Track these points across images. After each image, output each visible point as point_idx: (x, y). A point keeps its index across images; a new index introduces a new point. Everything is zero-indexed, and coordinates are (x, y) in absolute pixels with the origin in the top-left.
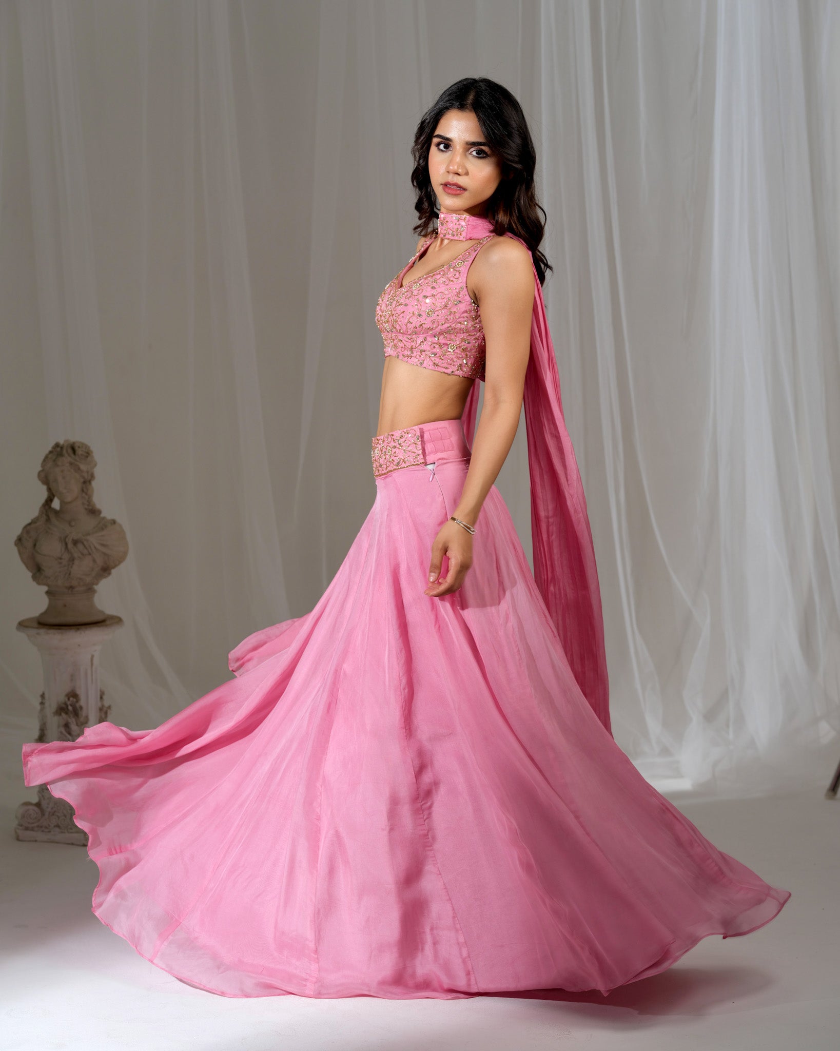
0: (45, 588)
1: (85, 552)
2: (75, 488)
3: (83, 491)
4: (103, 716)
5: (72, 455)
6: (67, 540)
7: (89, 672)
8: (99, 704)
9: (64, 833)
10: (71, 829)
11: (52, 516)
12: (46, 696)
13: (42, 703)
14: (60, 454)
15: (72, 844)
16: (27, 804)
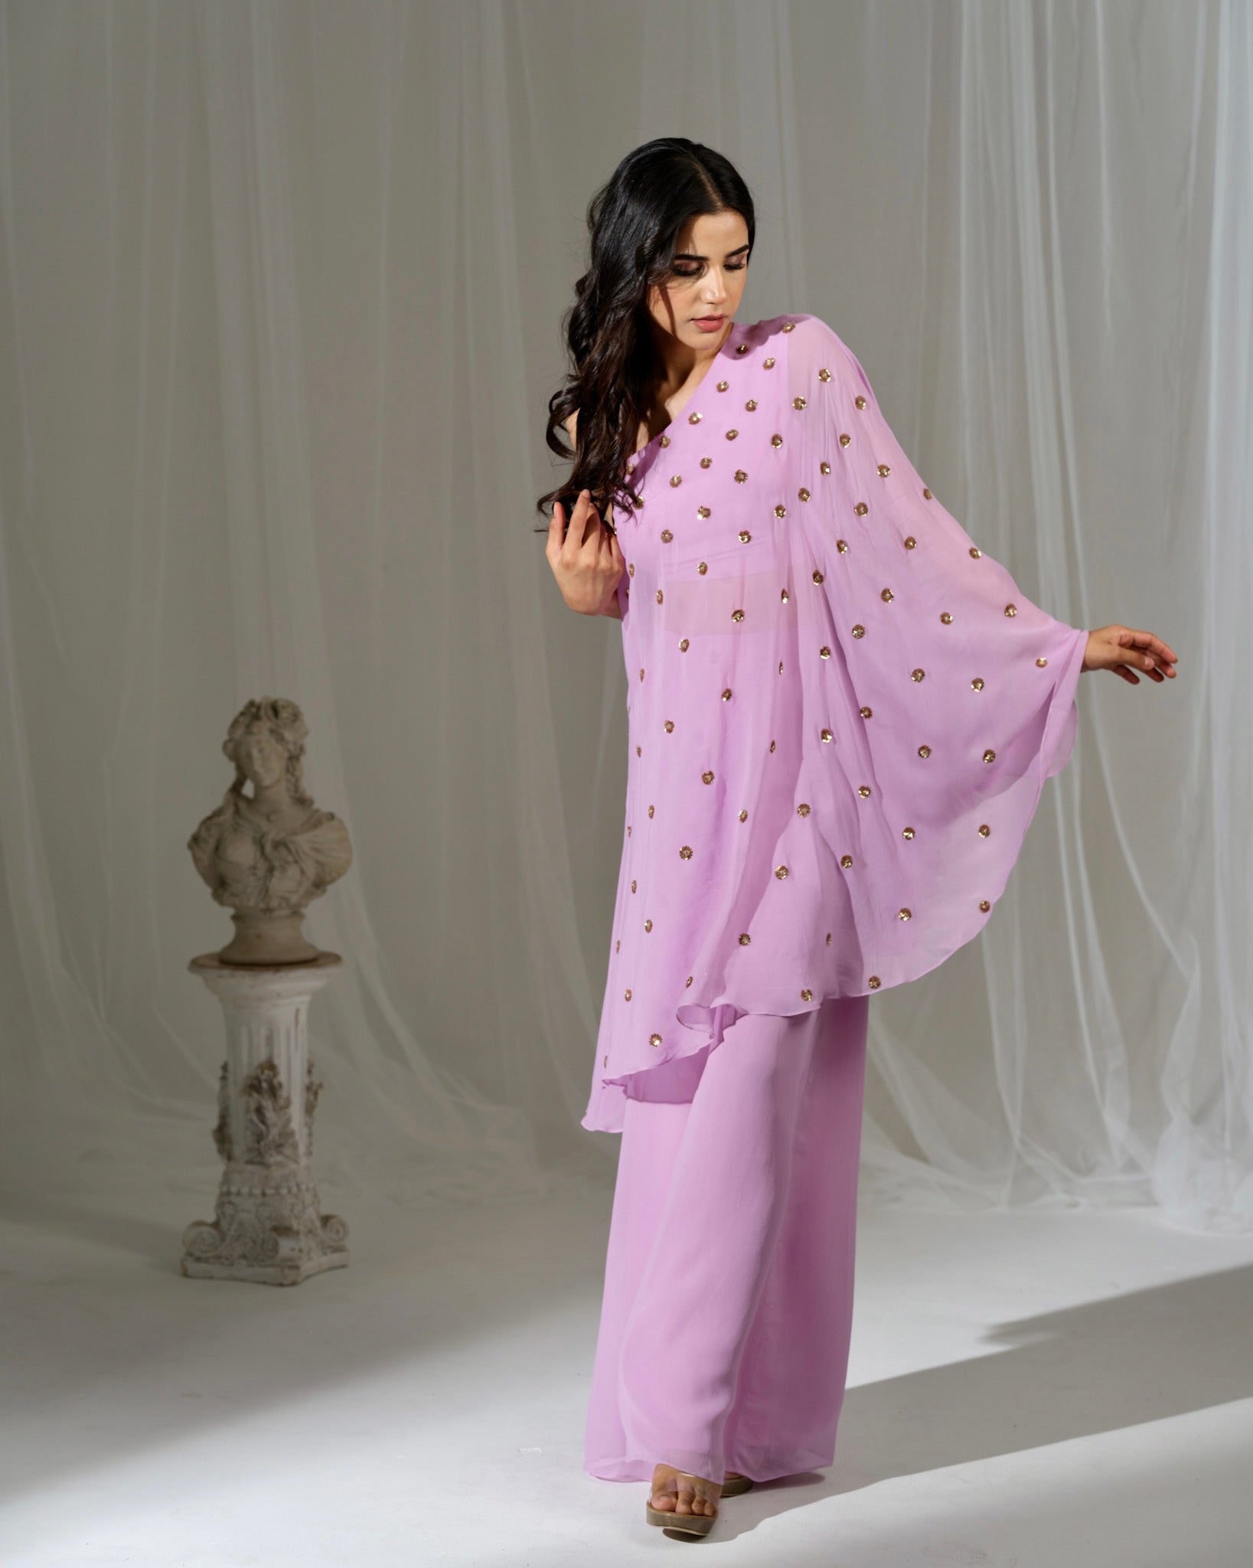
0: (231, 911)
1: (290, 858)
2: (277, 766)
3: (287, 770)
4: (312, 1098)
5: (274, 719)
6: (264, 840)
7: (292, 1034)
8: (307, 1081)
9: (252, 1266)
10: (263, 1261)
11: (242, 805)
12: (230, 1068)
13: (224, 1078)
14: (256, 717)
15: (264, 1283)
16: (199, 1224)
